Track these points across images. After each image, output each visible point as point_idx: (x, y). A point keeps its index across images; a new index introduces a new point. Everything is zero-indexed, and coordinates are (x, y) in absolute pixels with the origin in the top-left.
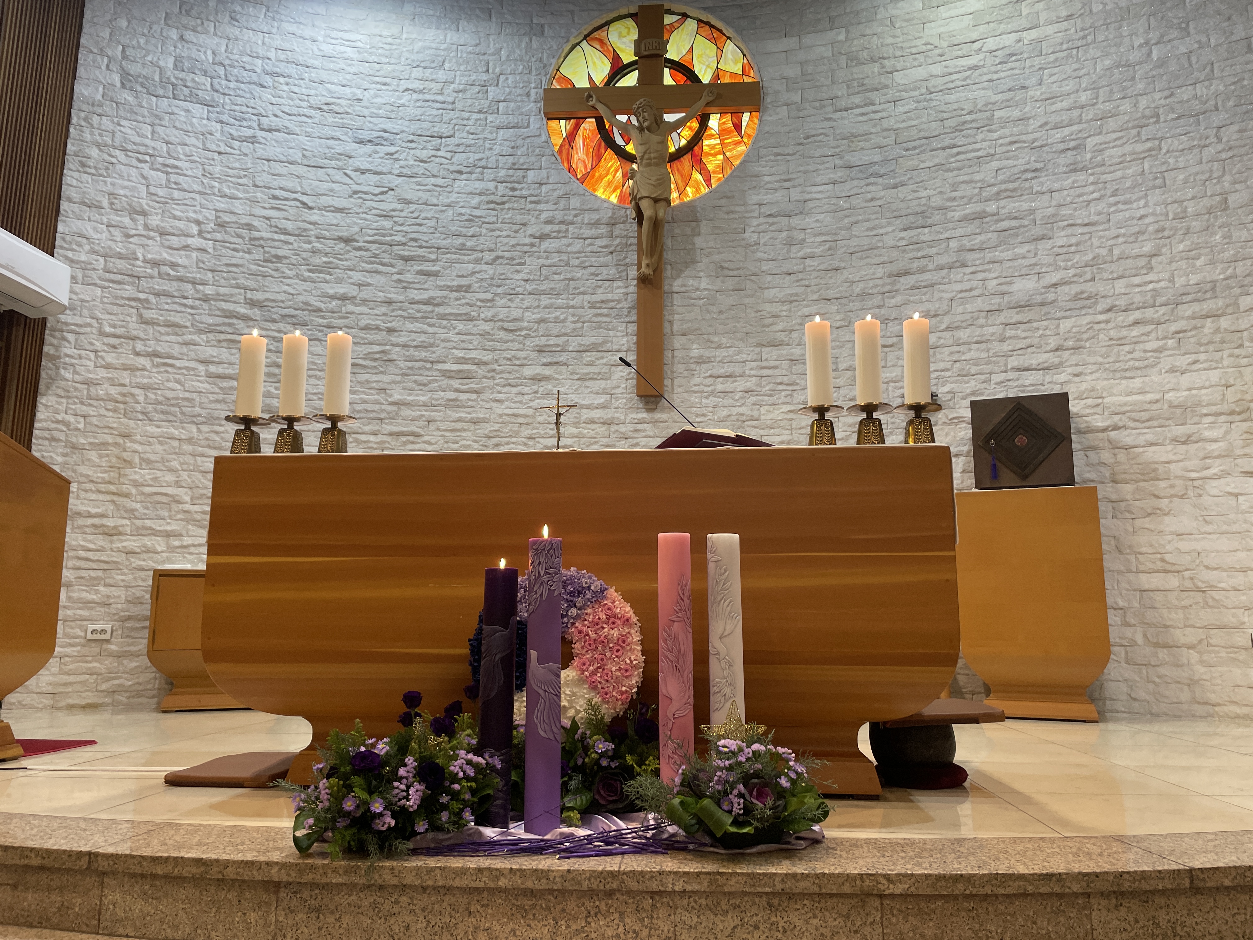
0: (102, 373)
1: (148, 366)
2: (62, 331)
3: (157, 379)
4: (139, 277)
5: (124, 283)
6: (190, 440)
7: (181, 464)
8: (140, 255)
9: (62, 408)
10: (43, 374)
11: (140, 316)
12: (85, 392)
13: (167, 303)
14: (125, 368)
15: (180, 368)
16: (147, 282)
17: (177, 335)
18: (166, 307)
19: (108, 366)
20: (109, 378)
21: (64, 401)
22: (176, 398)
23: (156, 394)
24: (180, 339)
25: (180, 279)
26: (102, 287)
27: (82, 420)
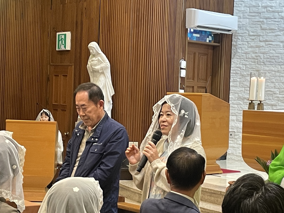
0: (250, 49)
1: (264, 46)
2: (237, 36)
3: (267, 50)
4: (260, 13)
5: (255, 16)
6: (278, 71)
7: (276, 80)
8: (260, 5)
9: (239, 63)
10: (233, 52)
11: (261, 27)
12: (245, 56)
13: (270, 21)
14: (257, 47)
15: (274, 45)
16: (263, 14)
17: (273, 32)
18: (269, 23)
19: (251, 47)
20: (252, 51)
21: (239, 60)
22: (273, 56)
23: (267, 55)
24: (274, 34)
25: (273, 12)
26: (249, 19)
27: (244, 66)
